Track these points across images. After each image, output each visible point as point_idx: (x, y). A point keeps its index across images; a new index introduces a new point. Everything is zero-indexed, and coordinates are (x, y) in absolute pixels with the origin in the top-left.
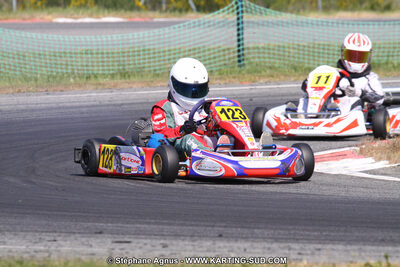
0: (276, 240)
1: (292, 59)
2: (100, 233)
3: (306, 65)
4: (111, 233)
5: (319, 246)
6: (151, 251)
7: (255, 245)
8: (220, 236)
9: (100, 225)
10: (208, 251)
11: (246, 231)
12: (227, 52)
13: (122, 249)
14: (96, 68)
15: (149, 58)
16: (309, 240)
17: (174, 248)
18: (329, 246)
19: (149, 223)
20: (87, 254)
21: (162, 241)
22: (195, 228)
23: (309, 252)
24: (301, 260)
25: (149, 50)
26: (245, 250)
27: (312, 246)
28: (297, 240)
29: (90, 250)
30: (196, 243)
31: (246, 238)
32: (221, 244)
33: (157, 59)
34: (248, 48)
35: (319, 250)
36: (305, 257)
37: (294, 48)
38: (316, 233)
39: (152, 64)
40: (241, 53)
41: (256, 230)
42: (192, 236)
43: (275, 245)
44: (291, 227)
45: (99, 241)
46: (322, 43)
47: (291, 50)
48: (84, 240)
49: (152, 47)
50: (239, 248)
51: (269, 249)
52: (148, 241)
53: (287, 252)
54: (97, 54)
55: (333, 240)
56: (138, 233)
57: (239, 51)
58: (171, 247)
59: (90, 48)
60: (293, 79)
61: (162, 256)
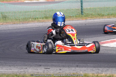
0: (95, 67)
1: (98, 12)
2: (40, 66)
3: (102, 14)
4: (44, 66)
5: (108, 69)
6: (56, 71)
7: (88, 69)
8: (77, 66)
9: (40, 63)
10: (74, 71)
11: (85, 65)
12: (78, 10)
13: (47, 71)
14: (38, 16)
16: (105, 67)
18: (111, 69)
19: (55, 63)
20: (37, 72)
21: (59, 68)
22: (69, 64)
23: (105, 71)
24: (102, 73)
25: (54, 10)
26: (85, 70)
27: (106, 69)
28: (101, 67)
29: (37, 71)
30: (70, 69)
31: (85, 67)
32: (77, 69)
34: (84, 9)
35: (108, 70)
36: (103, 72)
37: (99, 9)
38: (107, 65)
40: (82, 10)
41: (88, 64)
42: (69, 66)
43: (94, 69)
44: (99, 63)
45: (40, 68)
46: (107, 7)
47: (98, 9)
48: (35, 68)
49: (55, 9)
50: (83, 70)
51: (92, 70)
52: (55, 68)
53: (98, 71)
54: (38, 11)
55: (112, 67)
56: (52, 66)
57: (81, 10)
58: (62, 70)
59: (36, 10)
60: (98, 18)
61: (60, 72)
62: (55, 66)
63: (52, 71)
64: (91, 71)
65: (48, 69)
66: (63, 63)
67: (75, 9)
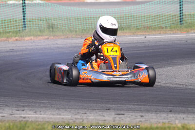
2: (109, 109)
4: (114, 109)
6: (135, 119)
7: (189, 116)
8: (171, 111)
10: (164, 119)
11: (184, 109)
12: (174, 17)
13: (120, 118)
15: (134, 20)
17: (147, 117)
19: (133, 105)
20: (102, 120)
21: (141, 114)
22: (158, 107)
25: (134, 16)
26: (183, 118)
29: (104, 118)
30: (158, 115)
31: (184, 113)
32: (171, 115)
33: (138, 21)
34: (185, 15)
39: (135, 23)
40: (182, 17)
41: (189, 109)
42: (156, 111)
45: (108, 113)
48: (100, 113)
49: (135, 14)
50: (180, 117)
52: (133, 114)
56: (128, 110)
57: (180, 16)
58: (145, 117)
61: (141, 121)
62: (134, 110)
63: (128, 119)
64: (193, 120)
65: (121, 116)
66: (146, 105)
67: (170, 14)
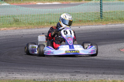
1: (119, 16)
4: (69, 72)
7: (115, 76)
8: (104, 73)
10: (101, 77)
11: (111, 72)
12: (97, 14)
13: (74, 77)
14: (53, 20)
21: (86, 75)
26: (112, 77)
29: (64, 78)
30: (97, 75)
31: (112, 74)
32: (104, 75)
37: (120, 12)
40: (102, 14)
41: (115, 72)
42: (95, 73)
43: (122, 76)
45: (66, 75)
48: (61, 75)
49: (71, 12)
50: (110, 77)
52: (81, 75)
58: (89, 77)
60: (120, 23)
64: (118, 78)
67: (94, 12)
